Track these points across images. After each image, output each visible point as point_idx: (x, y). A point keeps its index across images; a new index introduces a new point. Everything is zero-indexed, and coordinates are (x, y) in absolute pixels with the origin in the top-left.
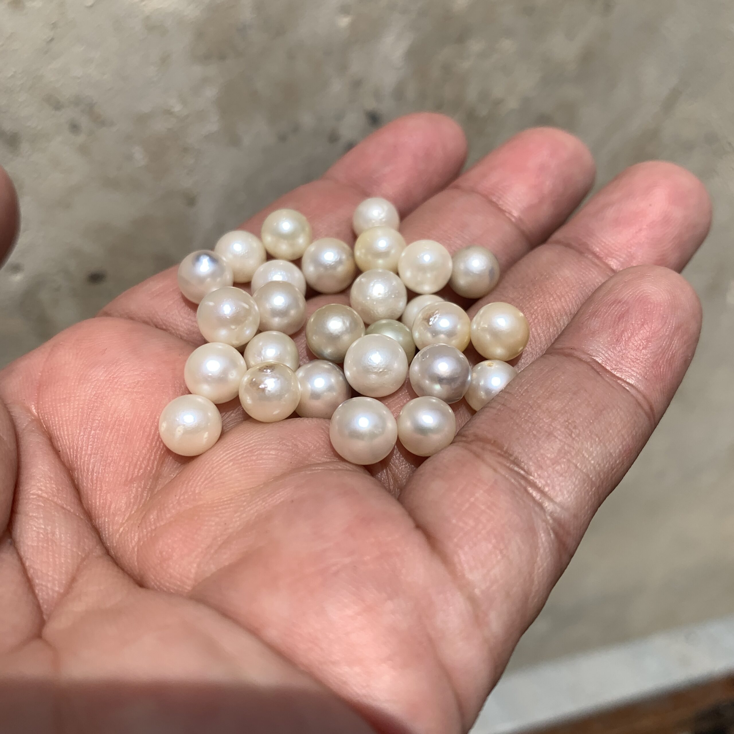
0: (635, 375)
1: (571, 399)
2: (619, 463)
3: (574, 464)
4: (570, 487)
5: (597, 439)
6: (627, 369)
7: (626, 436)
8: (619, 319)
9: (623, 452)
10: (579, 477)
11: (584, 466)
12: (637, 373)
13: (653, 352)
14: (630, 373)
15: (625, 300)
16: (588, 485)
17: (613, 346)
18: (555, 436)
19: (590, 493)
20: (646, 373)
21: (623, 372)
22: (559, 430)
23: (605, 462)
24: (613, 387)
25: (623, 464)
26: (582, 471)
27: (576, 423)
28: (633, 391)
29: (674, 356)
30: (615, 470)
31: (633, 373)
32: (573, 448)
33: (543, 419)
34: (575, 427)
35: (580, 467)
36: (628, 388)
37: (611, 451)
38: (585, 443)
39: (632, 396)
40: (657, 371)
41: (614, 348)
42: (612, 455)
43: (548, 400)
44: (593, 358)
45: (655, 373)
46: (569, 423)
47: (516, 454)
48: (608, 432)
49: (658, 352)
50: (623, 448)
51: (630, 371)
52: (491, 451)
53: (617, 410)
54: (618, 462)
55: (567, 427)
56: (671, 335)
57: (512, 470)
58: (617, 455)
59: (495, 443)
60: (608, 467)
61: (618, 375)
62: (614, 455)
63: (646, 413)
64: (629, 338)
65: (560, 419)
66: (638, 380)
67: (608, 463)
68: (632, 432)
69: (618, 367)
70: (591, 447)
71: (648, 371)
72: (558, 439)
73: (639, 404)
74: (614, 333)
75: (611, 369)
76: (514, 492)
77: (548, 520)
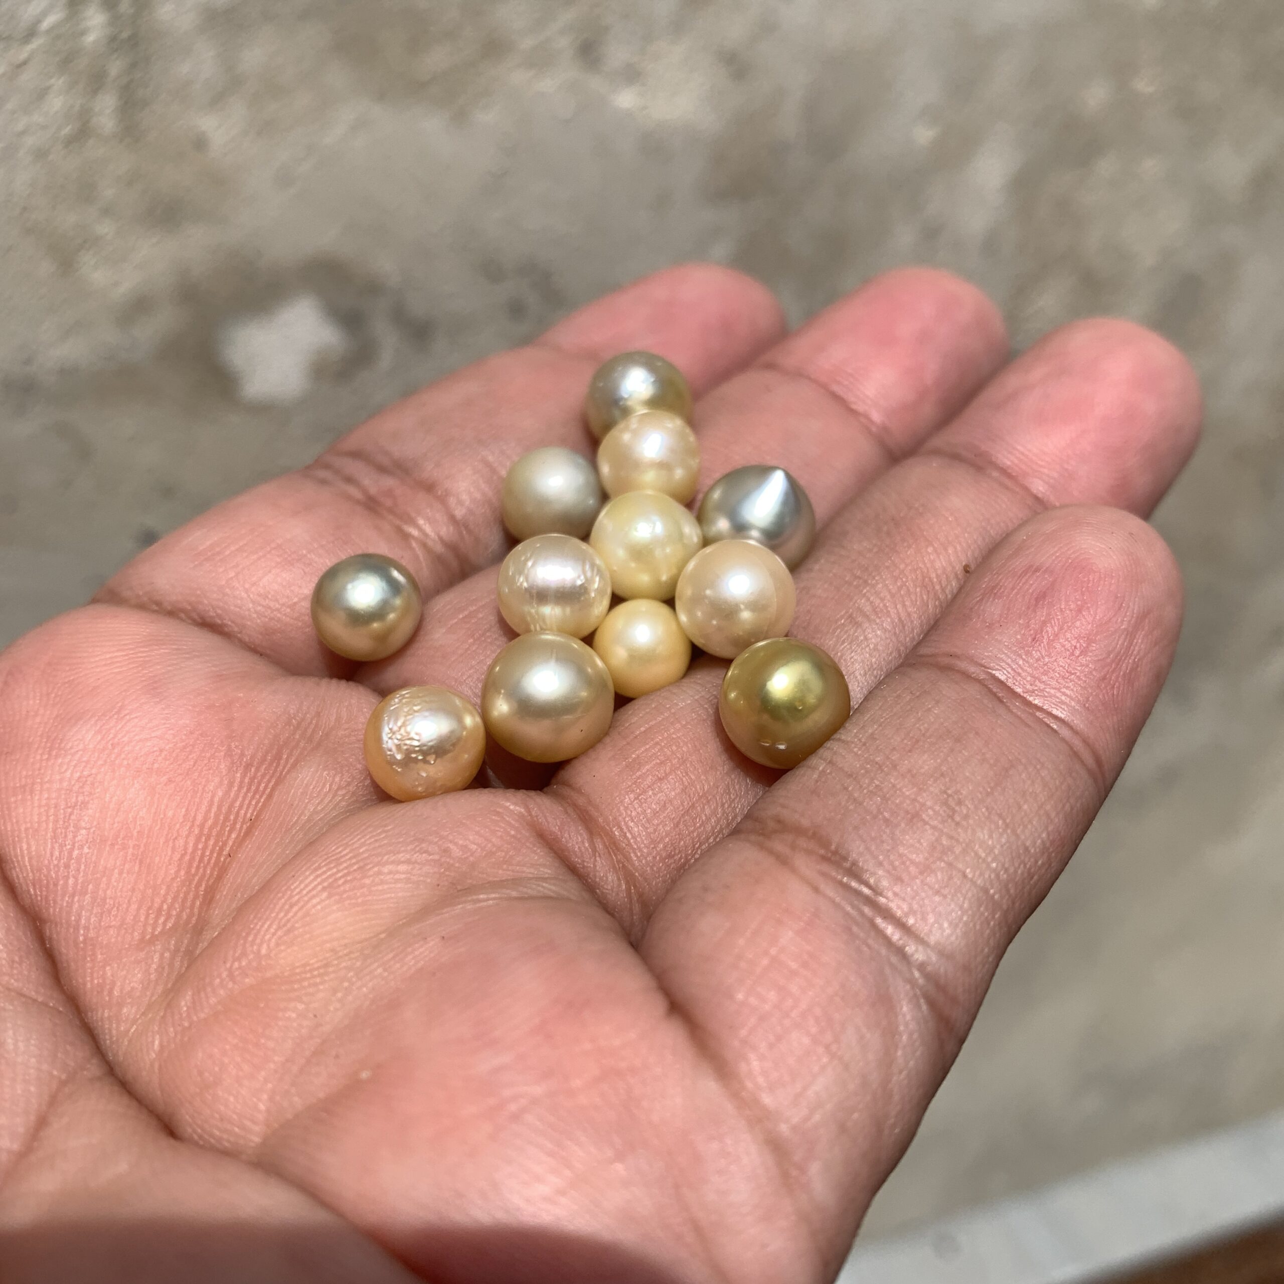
0: (1068, 701)
1: (952, 750)
2: (1043, 864)
3: (959, 871)
4: (954, 915)
5: (1000, 822)
6: (1052, 691)
7: (1053, 815)
8: (1037, 600)
9: (1048, 844)
10: (970, 894)
11: (977, 873)
12: (1071, 698)
13: (1099, 660)
14: (1058, 698)
15: (1047, 566)
16: (986, 909)
17: (1026, 649)
18: (923, 820)
19: (992, 923)
20: (1087, 698)
21: (1046, 697)
22: (931, 808)
23: (1016, 865)
24: (1029, 726)
25: (1050, 865)
26: (973, 883)
27: (961, 794)
28: (1065, 732)
29: (1137, 667)
30: (1036, 877)
31: (1063, 698)
32: (957, 841)
33: (900, 790)
34: (960, 803)
35: (970, 876)
36: (1055, 727)
37: (1028, 843)
38: (978, 830)
39: (1063, 740)
40: (1108, 693)
41: (1028, 653)
42: (1029, 852)
43: (909, 754)
44: (990, 673)
45: (1104, 696)
46: (949, 796)
47: (853, 856)
48: (1020, 807)
49: (1109, 660)
50: (1048, 834)
51: (1058, 694)
52: (809, 852)
53: (1035, 767)
54: (1040, 862)
55: (945, 803)
56: (1130, 629)
57: (847, 887)
58: (1038, 850)
59: (815, 836)
60: (1022, 874)
61: (1037, 702)
62: (1032, 851)
63: (1090, 772)
64: (1056, 635)
65: (932, 789)
66: (1073, 711)
67: (1022, 866)
68: (1064, 806)
69: (1036, 688)
70: (991, 837)
71: (1092, 693)
72: (929, 825)
73: (1075, 755)
74: (1029, 627)
75: (1024, 692)
76: (851, 929)
77: (916, 978)
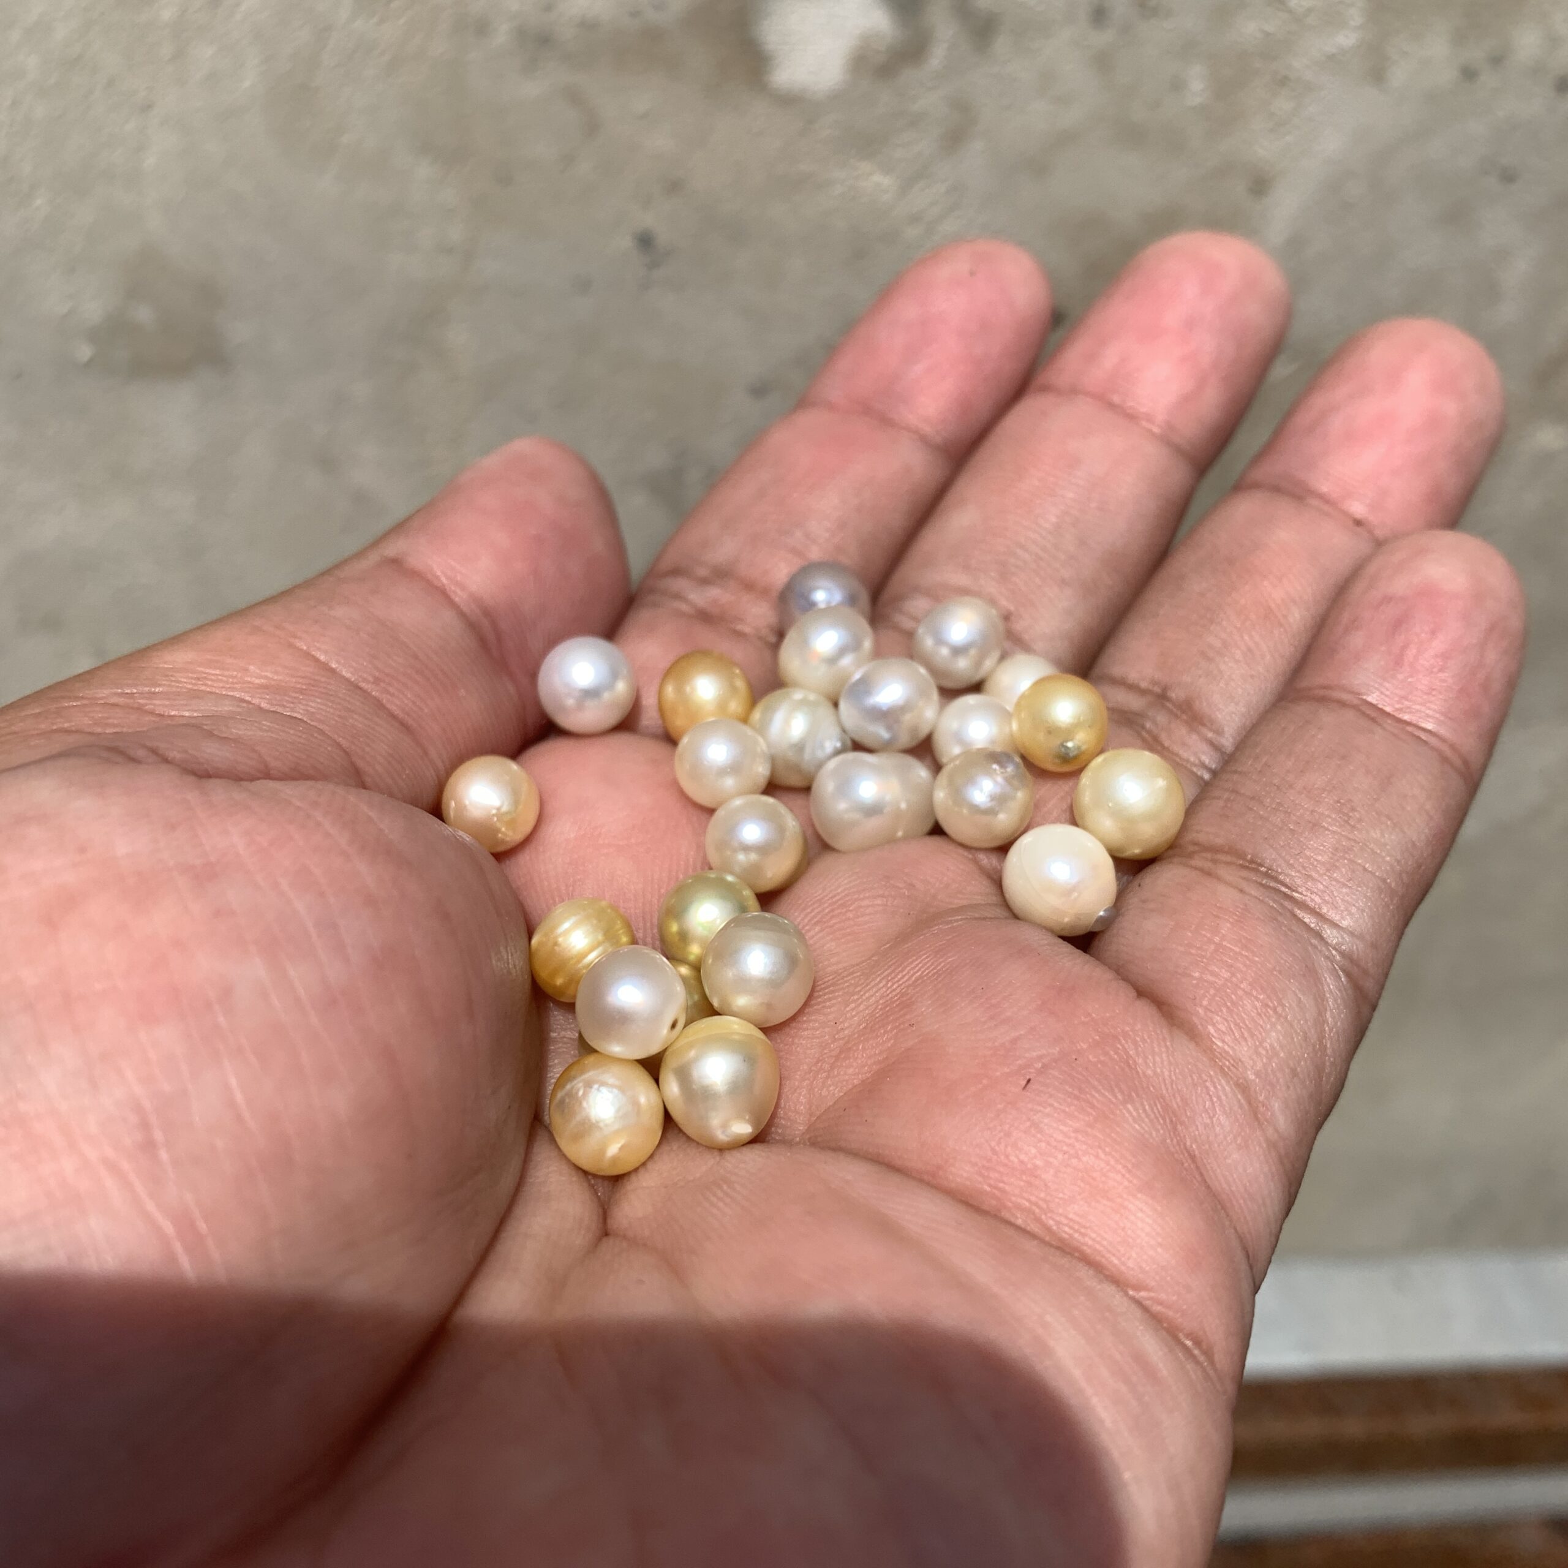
1: (1339, 766)
2: (1428, 857)
3: (1360, 866)
4: (1360, 902)
5: (1389, 823)
6: (1418, 707)
7: (1432, 813)
8: (1395, 627)
9: (1430, 838)
10: (1371, 885)
11: (1375, 867)
12: (1434, 710)
13: (1456, 674)
14: (1424, 712)
15: (1400, 595)
17: (1391, 673)
18: (1324, 827)
20: (1450, 709)
21: (1413, 713)
22: (1329, 816)
23: (1407, 857)
24: (1402, 740)
25: (1434, 857)
26: (1373, 875)
27: (1353, 802)
28: (1433, 741)
30: (1423, 868)
31: (1428, 711)
32: (1355, 842)
33: (1299, 804)
34: (1353, 809)
35: (1370, 869)
36: (1424, 738)
38: (1372, 830)
39: (1433, 748)
41: (1393, 677)
42: (1416, 845)
43: (1303, 773)
44: (1363, 699)
46: (1343, 804)
47: (1267, 863)
48: (1404, 809)
50: (1430, 831)
51: (1423, 709)
53: (1412, 774)
54: (1425, 854)
55: (1340, 811)
57: (1268, 888)
58: (1423, 844)
59: (1232, 851)
61: (1406, 717)
62: (1419, 845)
63: (1458, 772)
64: (1415, 657)
65: (1327, 801)
66: (1439, 722)
67: (1411, 858)
68: (1441, 804)
69: (1404, 706)
70: (1383, 835)
72: (1329, 830)
73: (1445, 760)
74: (1390, 652)
76: (1276, 920)
77: (1334, 956)
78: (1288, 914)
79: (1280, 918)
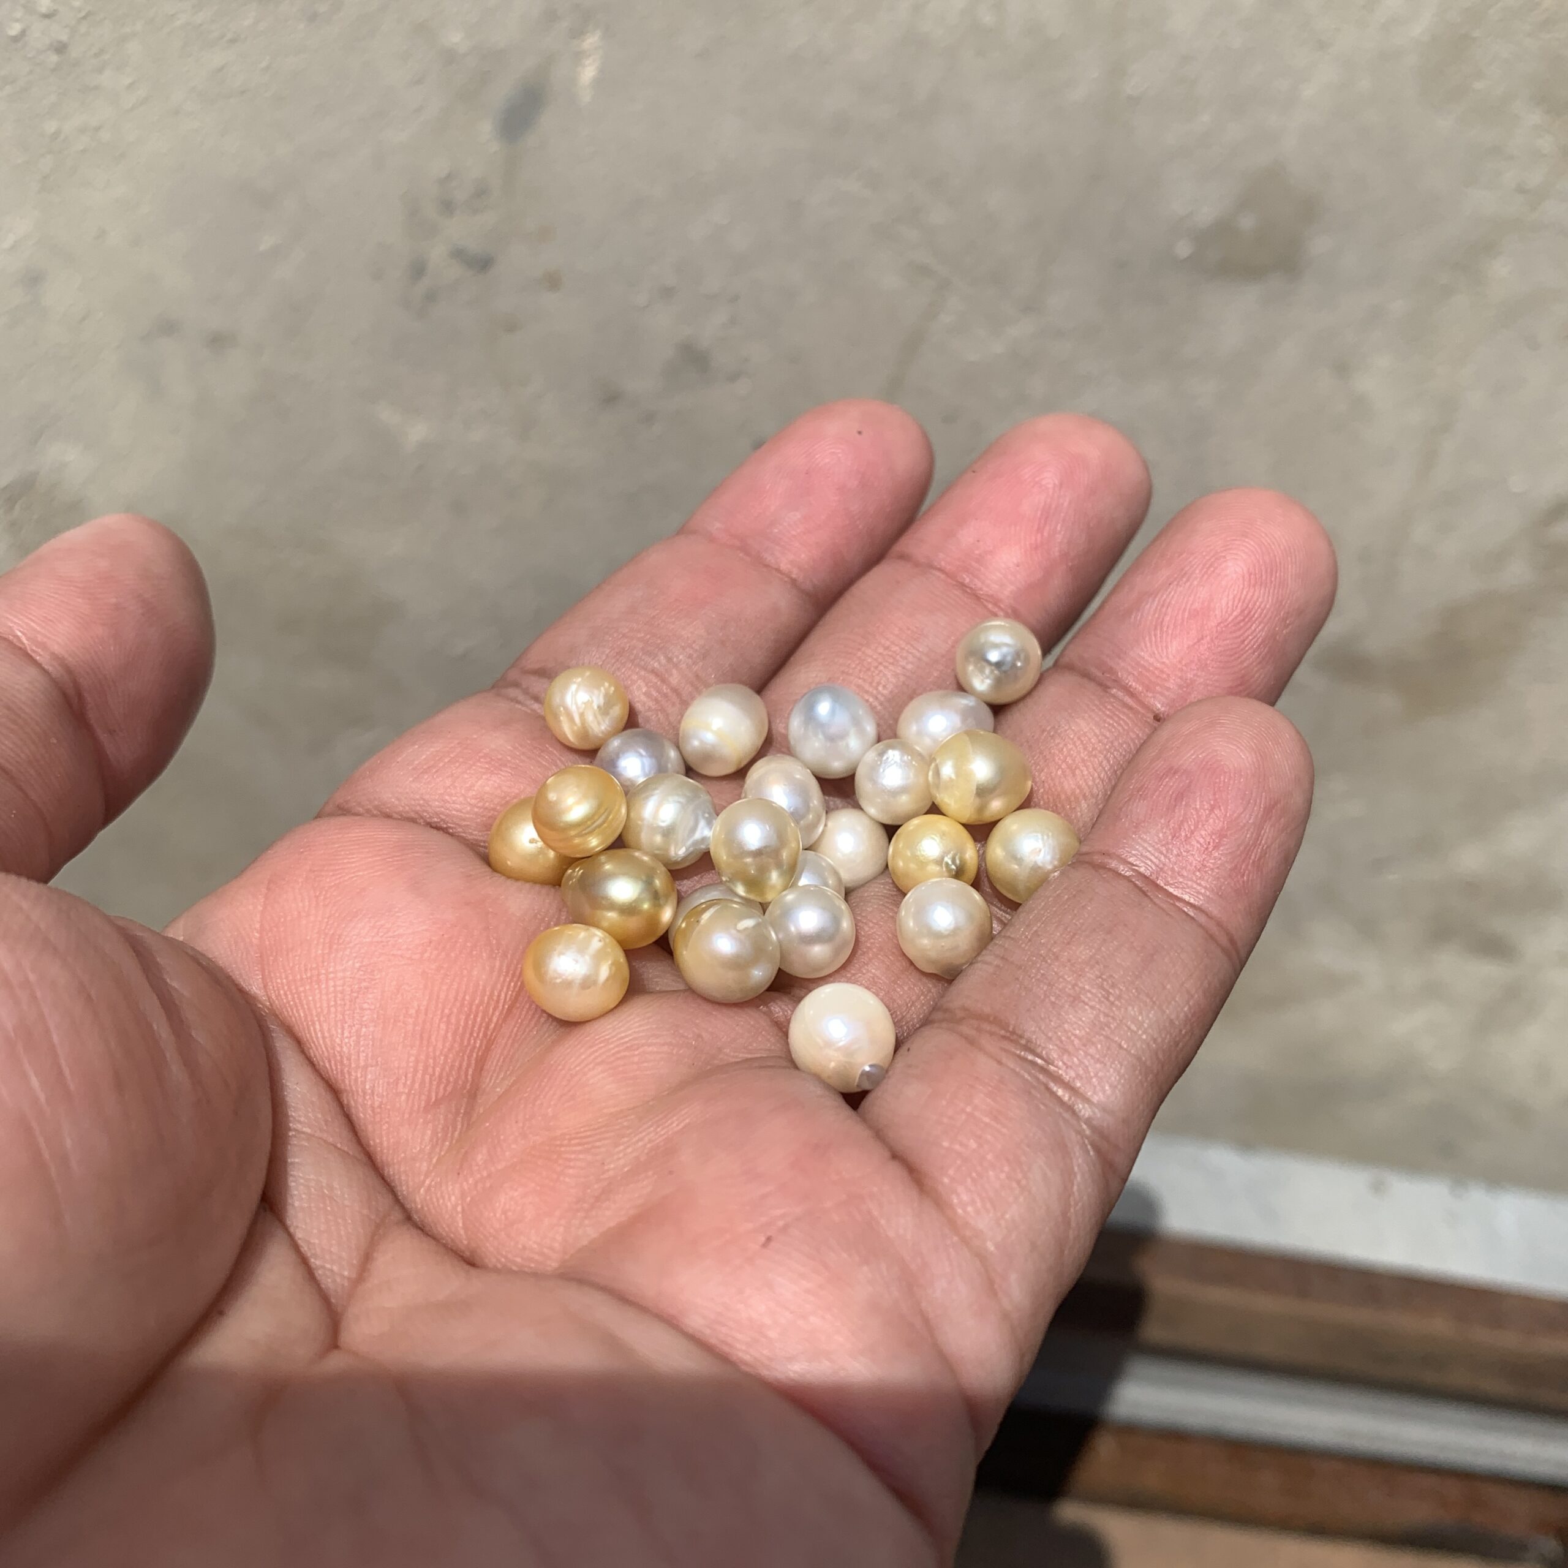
0: (1203, 891)
1: (1104, 941)
2: (1187, 1034)
3: (1116, 1043)
4: (1113, 1079)
5: (1148, 1001)
6: (1189, 883)
7: (1193, 991)
8: (1176, 800)
9: (1190, 1016)
10: (1125, 1063)
11: (1131, 1044)
12: (1205, 888)
13: (1230, 853)
14: (1193, 888)
15: (1185, 767)
16: (1140, 1073)
17: (1167, 846)
18: (1083, 1002)
19: (1145, 1085)
20: (1221, 887)
21: (1184, 888)
22: (1089, 991)
23: (1163, 1036)
26: (1128, 1052)
27: (1114, 978)
28: (1202, 919)
29: (1265, 854)
30: (1181, 1045)
31: (1199, 888)
32: (1113, 1018)
33: (1063, 976)
34: (1113, 986)
35: (1125, 1046)
36: (1192, 914)
37: (1172, 1017)
38: (1130, 1008)
39: (1200, 926)
40: (1239, 881)
41: (1169, 850)
42: (1174, 1024)
44: (1136, 870)
45: (1235, 884)
46: (1104, 980)
47: (1027, 1035)
48: (1164, 988)
49: (1239, 853)
50: (1190, 1008)
51: (1195, 886)
52: (992, 1034)
53: (1177, 951)
54: (1183, 1032)
55: (1102, 987)
56: (1258, 822)
57: (1025, 1059)
58: (1181, 1021)
59: (997, 1020)
60: (1169, 1041)
62: (1177, 1023)
63: (1224, 950)
64: (1192, 832)
65: (1089, 975)
66: (1209, 900)
67: (1168, 1037)
68: (1202, 983)
70: (1141, 1013)
71: (1224, 883)
72: (1089, 1005)
73: (1211, 937)
74: (1169, 825)
75: (1165, 885)
76: (1030, 1093)
77: (1084, 1130)
78: (1042, 1088)
79: (1033, 1091)
